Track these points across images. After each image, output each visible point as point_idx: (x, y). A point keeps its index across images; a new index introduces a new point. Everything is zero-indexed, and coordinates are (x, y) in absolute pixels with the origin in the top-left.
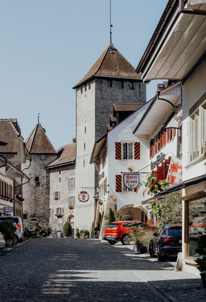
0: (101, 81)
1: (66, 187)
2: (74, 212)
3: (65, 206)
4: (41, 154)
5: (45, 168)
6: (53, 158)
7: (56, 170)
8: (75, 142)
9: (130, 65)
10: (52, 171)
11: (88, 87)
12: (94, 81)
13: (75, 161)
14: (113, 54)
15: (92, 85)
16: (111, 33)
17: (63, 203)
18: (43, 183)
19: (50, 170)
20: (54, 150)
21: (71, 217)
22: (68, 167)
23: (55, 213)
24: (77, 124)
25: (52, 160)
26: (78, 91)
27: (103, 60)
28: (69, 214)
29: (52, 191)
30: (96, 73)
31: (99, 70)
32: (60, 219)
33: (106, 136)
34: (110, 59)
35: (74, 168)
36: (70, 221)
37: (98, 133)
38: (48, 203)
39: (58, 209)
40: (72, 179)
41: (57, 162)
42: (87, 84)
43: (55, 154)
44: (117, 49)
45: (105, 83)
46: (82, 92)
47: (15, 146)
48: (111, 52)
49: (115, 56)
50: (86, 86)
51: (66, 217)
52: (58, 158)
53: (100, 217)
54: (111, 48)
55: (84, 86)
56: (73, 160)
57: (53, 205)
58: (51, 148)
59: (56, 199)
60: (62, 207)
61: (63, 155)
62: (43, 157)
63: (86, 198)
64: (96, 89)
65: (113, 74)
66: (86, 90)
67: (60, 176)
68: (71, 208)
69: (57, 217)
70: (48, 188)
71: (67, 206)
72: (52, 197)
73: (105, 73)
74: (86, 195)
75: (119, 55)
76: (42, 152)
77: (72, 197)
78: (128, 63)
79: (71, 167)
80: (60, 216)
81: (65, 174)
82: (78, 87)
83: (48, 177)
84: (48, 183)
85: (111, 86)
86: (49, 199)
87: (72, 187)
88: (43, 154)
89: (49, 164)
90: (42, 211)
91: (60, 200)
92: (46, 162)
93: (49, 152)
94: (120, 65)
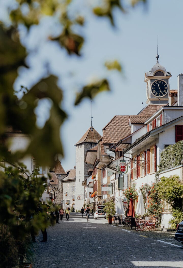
0: (87, 144)
1: (71, 190)
2: (75, 202)
3: (71, 199)
4: (59, 174)
5: (61, 181)
6: (64, 176)
7: (66, 182)
8: (75, 168)
9: (100, 136)
10: (64, 182)
11: (81, 146)
12: (84, 144)
13: (75, 179)
14: (92, 131)
15: (83, 145)
16: (92, 121)
17: (70, 198)
18: (60, 188)
19: (63, 182)
20: (65, 172)
21: (73, 204)
22: (72, 181)
23: (66, 202)
24: (76, 162)
25: (64, 177)
26: (77, 147)
27: (88, 134)
28: (73, 203)
29: (64, 192)
30: (85, 140)
31: (86, 139)
32: (68, 205)
33: (86, 180)
34: (91, 133)
35: (75, 182)
36: (73, 206)
37: (86, 167)
38: (62, 198)
39: (67, 200)
40: (74, 187)
41: (66, 178)
42: (81, 145)
43: (66, 174)
44: (94, 128)
45: (89, 145)
46: (78, 148)
47: (57, 182)
48: (92, 130)
49: (93, 132)
50: (80, 145)
51: (71, 204)
52: (67, 176)
53: (85, 205)
54: (92, 128)
55: (79, 145)
56: (74, 178)
57: (65, 199)
58: (64, 171)
59: (66, 196)
60: (69, 199)
61: (69, 174)
62: (60, 176)
63: (80, 198)
64: (85, 148)
65: (93, 141)
66: (80, 147)
67: (68, 185)
68: (74, 200)
69: (67, 205)
70: (62, 191)
71: (72, 199)
72: (64, 195)
73: (89, 141)
74: (80, 197)
75: (95, 131)
76: (59, 173)
77: (74, 195)
78: (99, 135)
79: (73, 181)
80: (68, 204)
81: (70, 184)
82: (77, 145)
83: (62, 185)
84: (62, 188)
85: (92, 146)
86: (63, 196)
87: (74, 190)
88: (60, 174)
89: (63, 179)
90: (59, 202)
91: (68, 196)
92: (61, 178)
93: (63, 173)
94: (96, 136)
